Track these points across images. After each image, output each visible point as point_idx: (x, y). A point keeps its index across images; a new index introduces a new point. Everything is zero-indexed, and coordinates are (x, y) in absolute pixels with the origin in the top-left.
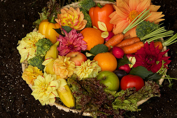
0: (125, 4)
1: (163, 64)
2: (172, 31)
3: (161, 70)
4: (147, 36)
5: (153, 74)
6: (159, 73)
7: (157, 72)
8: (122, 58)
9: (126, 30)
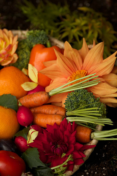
0: (77, 56)
1: (67, 160)
2: (110, 120)
3: (59, 168)
4: (75, 112)
5: (46, 168)
6: (54, 170)
7: (52, 168)
8: (26, 127)
9: (55, 91)
